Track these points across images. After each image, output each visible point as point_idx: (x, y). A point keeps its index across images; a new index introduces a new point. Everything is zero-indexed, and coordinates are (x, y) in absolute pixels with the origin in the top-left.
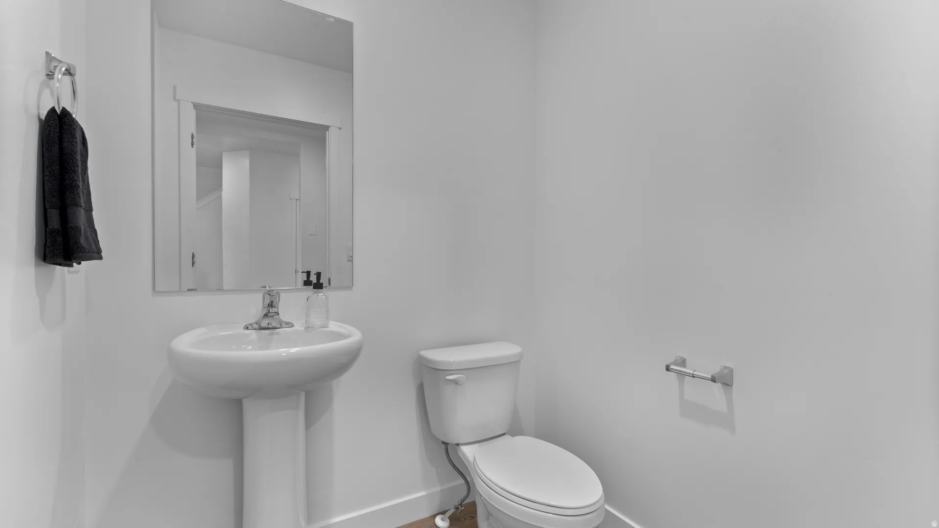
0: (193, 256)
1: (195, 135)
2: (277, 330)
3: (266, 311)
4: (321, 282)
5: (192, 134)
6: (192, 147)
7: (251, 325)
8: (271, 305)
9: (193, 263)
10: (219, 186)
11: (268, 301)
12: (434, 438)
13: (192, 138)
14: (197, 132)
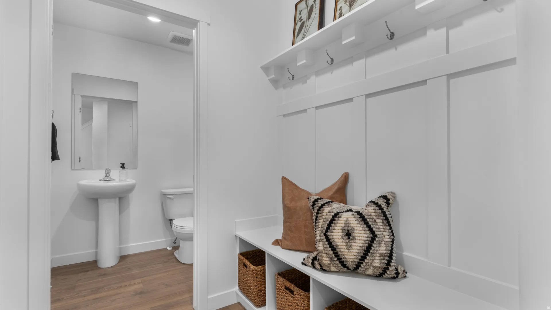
0: (80, 158)
1: (81, 108)
2: (110, 181)
3: (106, 175)
4: (124, 166)
5: (80, 108)
6: (80, 113)
7: (102, 179)
8: (108, 173)
9: (80, 161)
10: (92, 118)
11: (107, 172)
12: (166, 219)
13: (80, 110)
14: (82, 107)
